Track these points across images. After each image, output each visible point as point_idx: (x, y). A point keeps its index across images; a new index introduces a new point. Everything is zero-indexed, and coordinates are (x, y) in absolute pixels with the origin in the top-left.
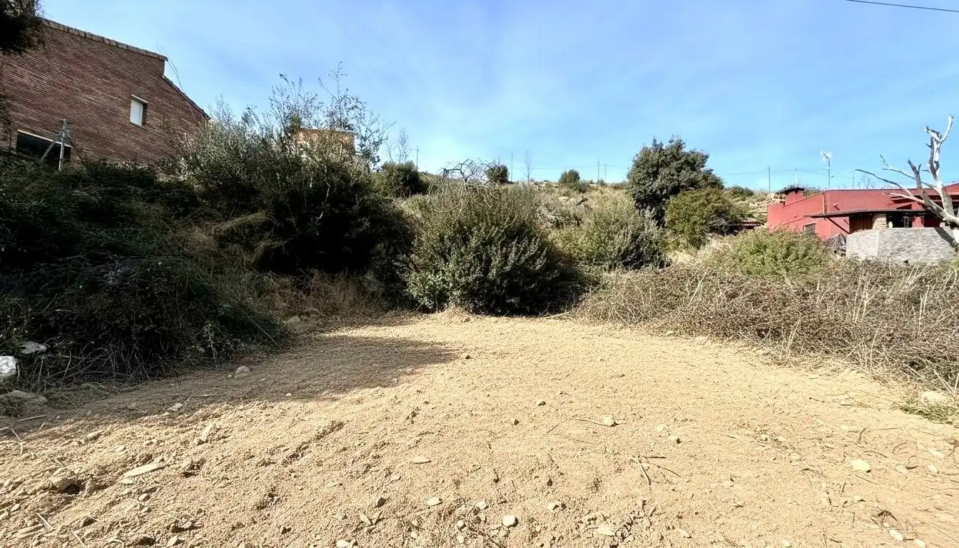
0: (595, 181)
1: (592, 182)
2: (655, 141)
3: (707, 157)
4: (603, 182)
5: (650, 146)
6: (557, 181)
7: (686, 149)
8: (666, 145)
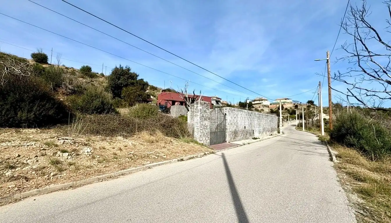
0: (100, 73)
1: (98, 74)
2: (120, 65)
3: (138, 76)
4: (103, 74)
5: (118, 67)
6: (79, 69)
7: (132, 71)
8: (124, 68)
